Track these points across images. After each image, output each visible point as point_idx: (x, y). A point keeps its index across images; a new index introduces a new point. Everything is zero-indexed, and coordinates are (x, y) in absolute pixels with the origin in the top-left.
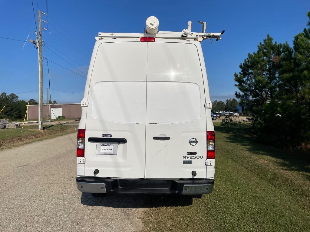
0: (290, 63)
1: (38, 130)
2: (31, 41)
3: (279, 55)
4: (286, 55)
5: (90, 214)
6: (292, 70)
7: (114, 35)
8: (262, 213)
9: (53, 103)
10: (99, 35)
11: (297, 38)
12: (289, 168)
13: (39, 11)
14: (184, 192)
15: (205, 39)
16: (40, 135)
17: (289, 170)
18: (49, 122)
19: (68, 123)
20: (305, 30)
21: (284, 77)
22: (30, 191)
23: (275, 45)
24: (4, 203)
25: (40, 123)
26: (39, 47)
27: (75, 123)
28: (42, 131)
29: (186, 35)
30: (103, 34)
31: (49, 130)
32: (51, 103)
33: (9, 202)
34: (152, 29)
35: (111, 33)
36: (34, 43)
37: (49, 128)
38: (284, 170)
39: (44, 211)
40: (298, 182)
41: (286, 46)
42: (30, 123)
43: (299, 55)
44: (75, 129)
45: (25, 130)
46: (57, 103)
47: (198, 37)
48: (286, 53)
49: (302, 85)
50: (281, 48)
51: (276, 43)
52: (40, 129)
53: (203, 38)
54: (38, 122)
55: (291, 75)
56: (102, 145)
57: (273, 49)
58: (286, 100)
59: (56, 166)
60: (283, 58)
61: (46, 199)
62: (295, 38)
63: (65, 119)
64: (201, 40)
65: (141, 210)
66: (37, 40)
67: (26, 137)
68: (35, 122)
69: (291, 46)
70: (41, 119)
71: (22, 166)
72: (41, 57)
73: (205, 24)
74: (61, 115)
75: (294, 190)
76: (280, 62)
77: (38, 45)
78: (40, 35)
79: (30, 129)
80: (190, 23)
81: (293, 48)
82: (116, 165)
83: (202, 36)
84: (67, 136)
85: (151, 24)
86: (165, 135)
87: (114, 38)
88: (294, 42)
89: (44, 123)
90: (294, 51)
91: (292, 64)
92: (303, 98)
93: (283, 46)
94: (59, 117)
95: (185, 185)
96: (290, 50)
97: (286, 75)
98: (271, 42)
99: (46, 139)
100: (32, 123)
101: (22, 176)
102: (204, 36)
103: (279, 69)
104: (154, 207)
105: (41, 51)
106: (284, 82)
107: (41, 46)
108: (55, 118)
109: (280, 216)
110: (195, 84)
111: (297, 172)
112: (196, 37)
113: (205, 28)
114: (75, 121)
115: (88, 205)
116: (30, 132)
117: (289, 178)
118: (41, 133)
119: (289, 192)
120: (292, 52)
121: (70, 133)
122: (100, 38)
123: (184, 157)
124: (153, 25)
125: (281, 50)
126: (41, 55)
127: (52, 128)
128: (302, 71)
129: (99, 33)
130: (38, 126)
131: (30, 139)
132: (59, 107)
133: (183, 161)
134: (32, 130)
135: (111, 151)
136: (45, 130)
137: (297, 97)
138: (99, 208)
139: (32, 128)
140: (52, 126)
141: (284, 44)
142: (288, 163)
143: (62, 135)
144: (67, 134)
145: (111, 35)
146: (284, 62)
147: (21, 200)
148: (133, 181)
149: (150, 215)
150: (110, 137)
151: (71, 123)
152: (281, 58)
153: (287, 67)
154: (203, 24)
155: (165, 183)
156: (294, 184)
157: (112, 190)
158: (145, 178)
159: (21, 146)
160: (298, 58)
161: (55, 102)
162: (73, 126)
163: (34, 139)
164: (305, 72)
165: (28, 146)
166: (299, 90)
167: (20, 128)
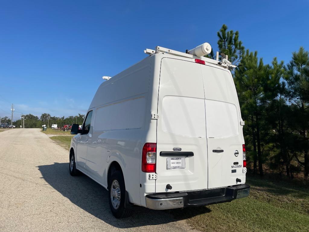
7: (170, 52)
10: (158, 49)
14: (238, 197)
30: (161, 48)
35: (168, 49)
47: (228, 66)
56: (172, 159)
82: (186, 178)
86: (219, 148)
95: (238, 191)
110: (233, 105)
123: (232, 167)
124: (208, 50)
129: (158, 47)
133: (232, 170)
135: (180, 165)
145: (168, 51)
148: (199, 193)
150: (180, 150)
158: (208, 189)
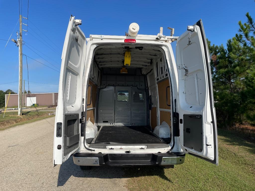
0: (225, 61)
1: (18, 116)
2: (13, 40)
3: (216, 54)
4: (222, 55)
5: (83, 184)
6: (226, 67)
7: (102, 37)
8: (221, 178)
9: (27, 92)
10: (90, 37)
11: (230, 41)
12: (231, 143)
13: (21, 16)
14: (163, 163)
15: (173, 41)
16: (20, 120)
17: (231, 145)
18: (25, 109)
19: (42, 109)
20: (237, 35)
21: (221, 72)
22: (26, 167)
23: (213, 46)
24: (6, 177)
25: (19, 109)
26: (19, 45)
27: (48, 110)
28: (21, 117)
29: (160, 38)
30: (93, 36)
31: (27, 116)
32: (26, 93)
33: (10, 176)
34: (134, 33)
36: (15, 42)
37: (27, 114)
38: (227, 145)
39: (43, 183)
40: (240, 154)
41: (222, 48)
42: (9, 110)
43: (233, 55)
44: (50, 115)
45: (7, 115)
46: (31, 93)
47: (169, 39)
48: (222, 53)
49: (234, 78)
50: (217, 49)
51: (214, 45)
52: (19, 115)
53: (172, 40)
54: (18, 109)
55: (226, 70)
57: (212, 50)
58: (222, 90)
59: (42, 145)
60: (219, 57)
61: (41, 173)
62: (228, 42)
63: (39, 106)
64: (170, 42)
65: (124, 180)
66: (18, 40)
67: (8, 122)
68: (13, 109)
69: (226, 48)
70: (20, 107)
71: (12, 146)
72: (22, 54)
73: (173, 29)
74: (35, 103)
75: (238, 161)
76: (217, 60)
77: (19, 44)
78: (21, 36)
79: (10, 115)
80: (161, 29)
81: (227, 49)
83: (171, 39)
84: (44, 121)
85: (133, 29)
87: (101, 40)
88: (228, 44)
89: (23, 110)
90: (228, 52)
91: (227, 62)
92: (235, 88)
93: (219, 47)
94: (34, 105)
95: (163, 158)
96: (225, 51)
97: (222, 70)
98: (210, 44)
99: (26, 123)
100: (10, 110)
101: (15, 154)
102: (173, 39)
103: (217, 65)
104: (135, 176)
105: (21, 48)
106: (219, 76)
107: (21, 45)
108: (30, 106)
109: (235, 180)
111: (238, 146)
112: (167, 39)
113: (173, 33)
114: (47, 108)
115: (79, 177)
116: (11, 117)
117: (233, 151)
118: (21, 118)
119: (234, 162)
120: (226, 53)
121: (47, 118)
122: (91, 39)
124: (134, 29)
125: (217, 51)
126: (22, 52)
127: (29, 113)
128: (235, 67)
129: (90, 35)
130: (17, 112)
131: (11, 124)
132: (34, 96)
134: (13, 116)
136: (24, 116)
137: (231, 87)
138: (89, 179)
139: (12, 114)
140: (29, 112)
141: (220, 46)
142: (229, 139)
143: (40, 120)
144: (44, 118)
145: (100, 37)
146: (221, 60)
147: (21, 175)
148: (121, 155)
149: (132, 184)
151: (45, 109)
152: (218, 57)
153: (223, 64)
154: (172, 30)
155: (147, 156)
156: (237, 156)
157: (104, 163)
159: (6, 129)
160: (232, 57)
161: (29, 92)
162: (47, 112)
163: (15, 123)
164: (238, 68)
165: (12, 130)
166: (232, 82)
167: (1, 115)
